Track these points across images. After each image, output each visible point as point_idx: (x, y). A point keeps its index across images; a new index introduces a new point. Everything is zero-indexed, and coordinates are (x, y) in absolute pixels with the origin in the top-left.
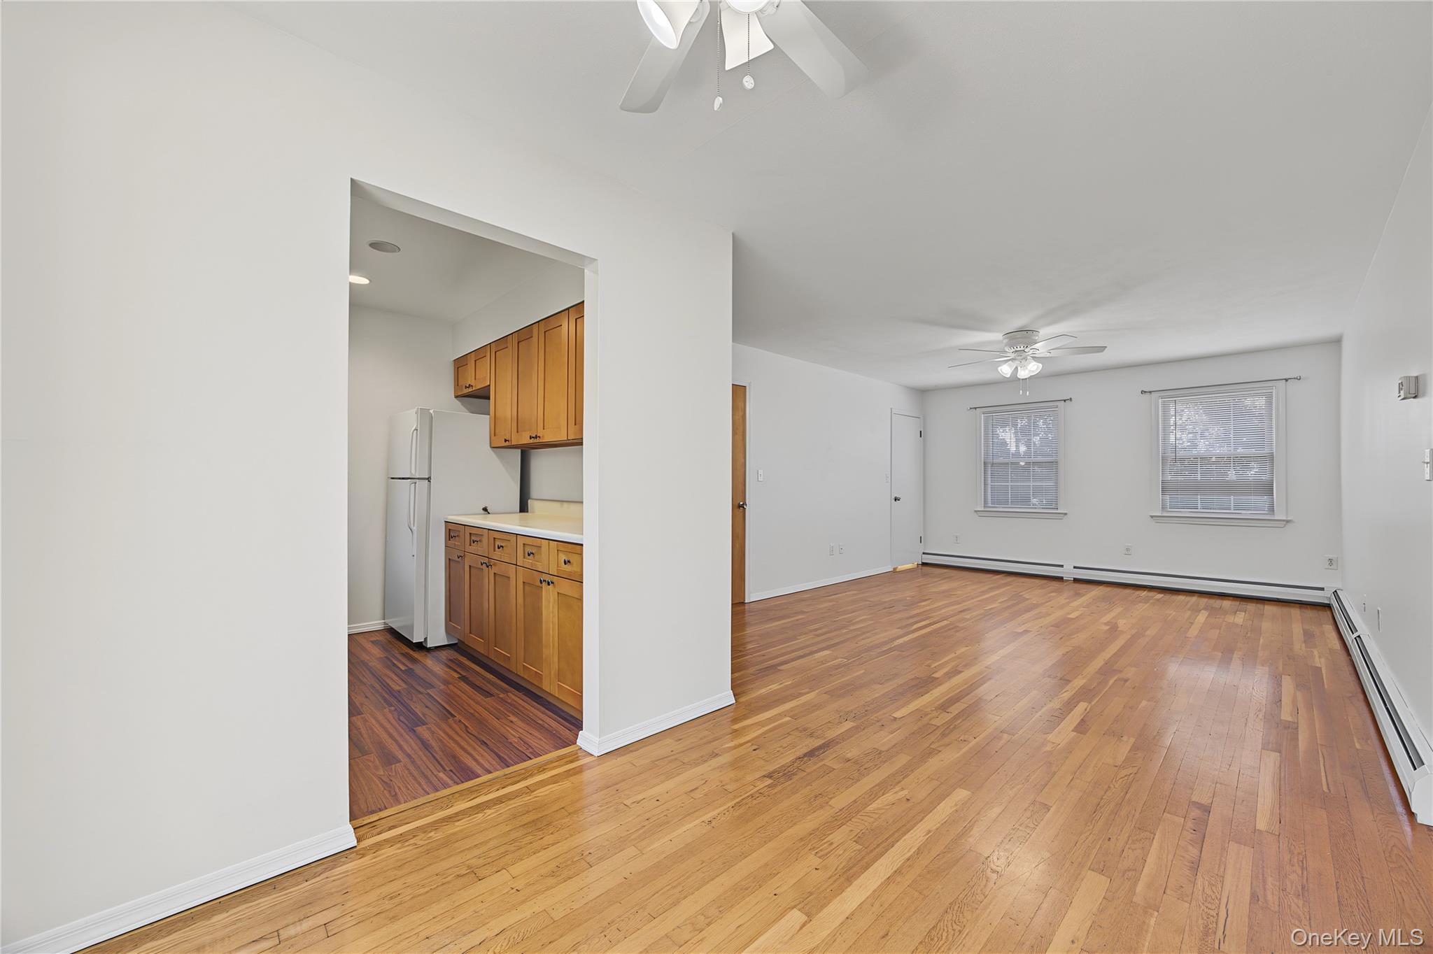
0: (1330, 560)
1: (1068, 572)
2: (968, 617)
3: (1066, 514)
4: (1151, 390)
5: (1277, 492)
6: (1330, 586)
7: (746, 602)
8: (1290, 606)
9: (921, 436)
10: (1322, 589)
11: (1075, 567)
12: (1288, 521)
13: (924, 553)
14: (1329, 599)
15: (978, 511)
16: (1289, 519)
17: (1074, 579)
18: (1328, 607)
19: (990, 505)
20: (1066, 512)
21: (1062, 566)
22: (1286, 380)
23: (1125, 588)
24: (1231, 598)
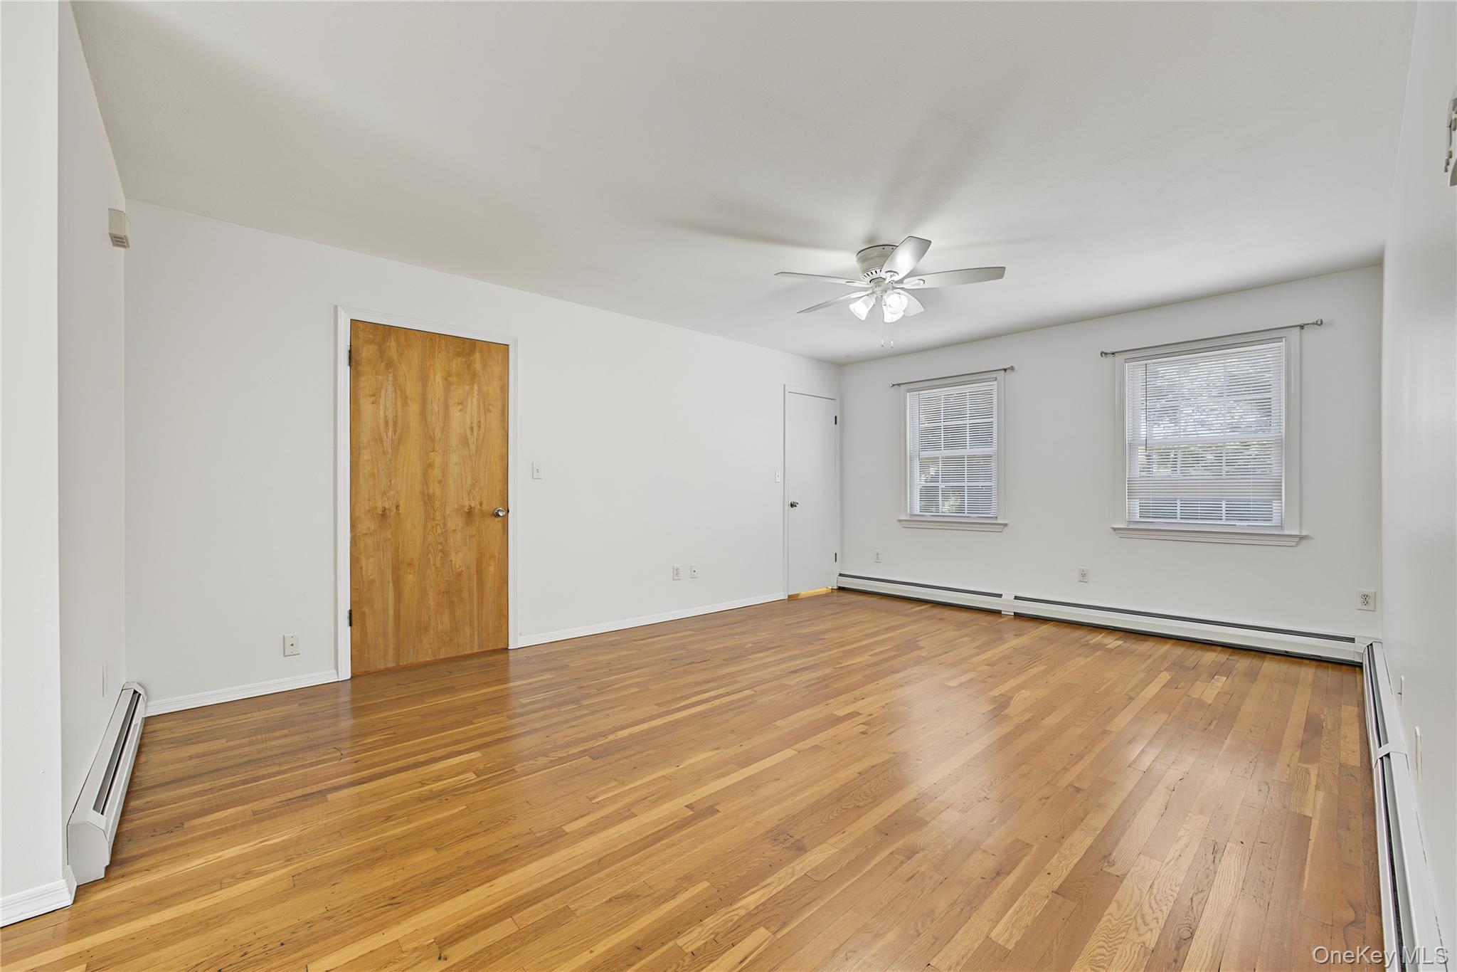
0: (1365, 597)
1: (1007, 605)
2: (792, 683)
3: (1006, 525)
4: (1114, 351)
5: (1286, 495)
6: (1364, 634)
7: (509, 648)
8: (1301, 664)
9: (836, 423)
10: (1352, 640)
11: (1016, 598)
12: (1302, 538)
13: (841, 575)
14: (1361, 655)
15: (903, 520)
16: (1304, 533)
17: (1016, 614)
18: (1359, 666)
19: (918, 513)
20: (1006, 522)
21: (1000, 596)
22: (1302, 327)
23: (1078, 629)
24: (1220, 648)
